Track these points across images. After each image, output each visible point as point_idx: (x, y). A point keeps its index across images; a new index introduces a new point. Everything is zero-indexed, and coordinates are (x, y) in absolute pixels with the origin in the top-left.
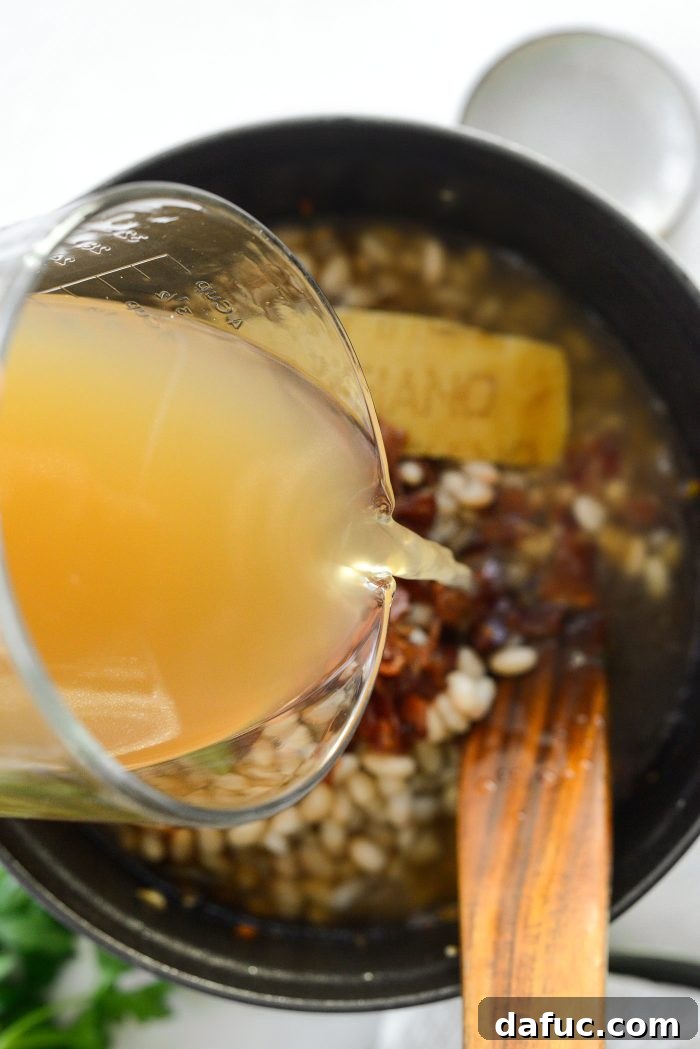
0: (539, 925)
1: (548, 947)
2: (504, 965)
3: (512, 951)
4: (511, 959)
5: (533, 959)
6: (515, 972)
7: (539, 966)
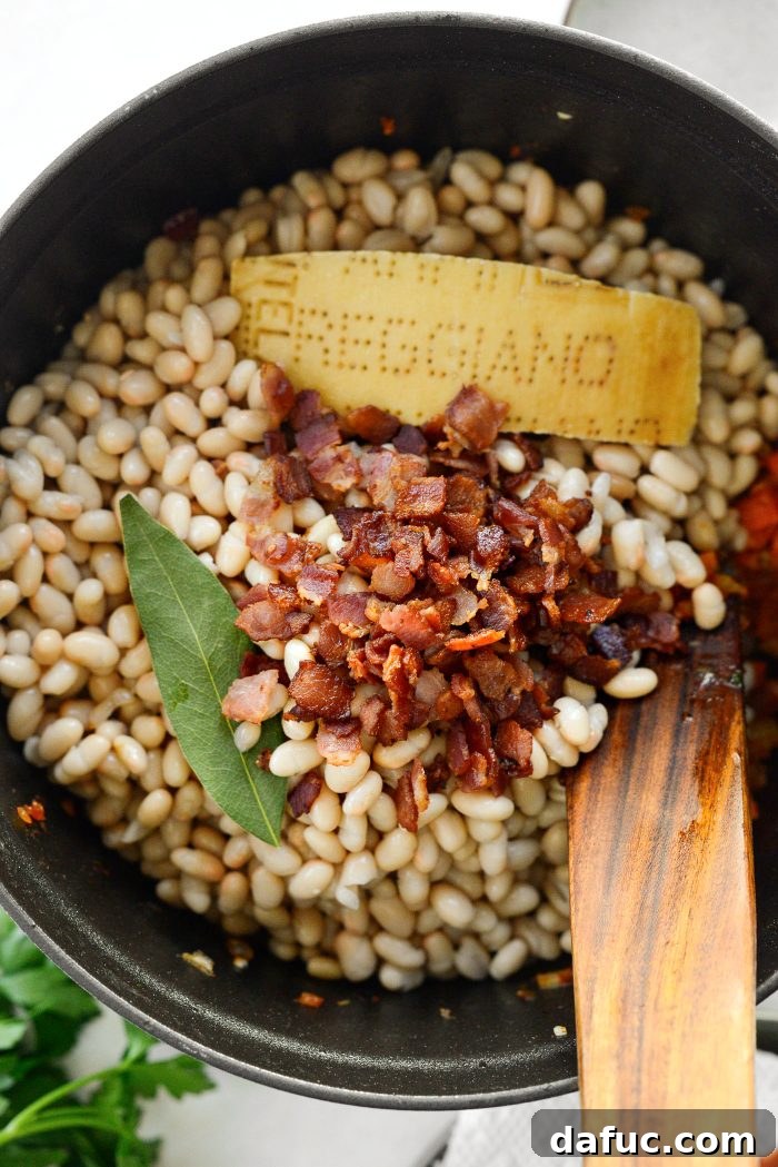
0: (673, 1007)
1: (684, 1035)
2: (630, 1057)
3: (641, 1039)
4: (640, 1048)
5: (667, 1050)
6: (645, 1065)
7: (674, 1058)
